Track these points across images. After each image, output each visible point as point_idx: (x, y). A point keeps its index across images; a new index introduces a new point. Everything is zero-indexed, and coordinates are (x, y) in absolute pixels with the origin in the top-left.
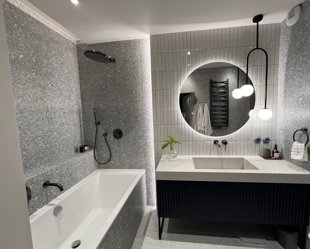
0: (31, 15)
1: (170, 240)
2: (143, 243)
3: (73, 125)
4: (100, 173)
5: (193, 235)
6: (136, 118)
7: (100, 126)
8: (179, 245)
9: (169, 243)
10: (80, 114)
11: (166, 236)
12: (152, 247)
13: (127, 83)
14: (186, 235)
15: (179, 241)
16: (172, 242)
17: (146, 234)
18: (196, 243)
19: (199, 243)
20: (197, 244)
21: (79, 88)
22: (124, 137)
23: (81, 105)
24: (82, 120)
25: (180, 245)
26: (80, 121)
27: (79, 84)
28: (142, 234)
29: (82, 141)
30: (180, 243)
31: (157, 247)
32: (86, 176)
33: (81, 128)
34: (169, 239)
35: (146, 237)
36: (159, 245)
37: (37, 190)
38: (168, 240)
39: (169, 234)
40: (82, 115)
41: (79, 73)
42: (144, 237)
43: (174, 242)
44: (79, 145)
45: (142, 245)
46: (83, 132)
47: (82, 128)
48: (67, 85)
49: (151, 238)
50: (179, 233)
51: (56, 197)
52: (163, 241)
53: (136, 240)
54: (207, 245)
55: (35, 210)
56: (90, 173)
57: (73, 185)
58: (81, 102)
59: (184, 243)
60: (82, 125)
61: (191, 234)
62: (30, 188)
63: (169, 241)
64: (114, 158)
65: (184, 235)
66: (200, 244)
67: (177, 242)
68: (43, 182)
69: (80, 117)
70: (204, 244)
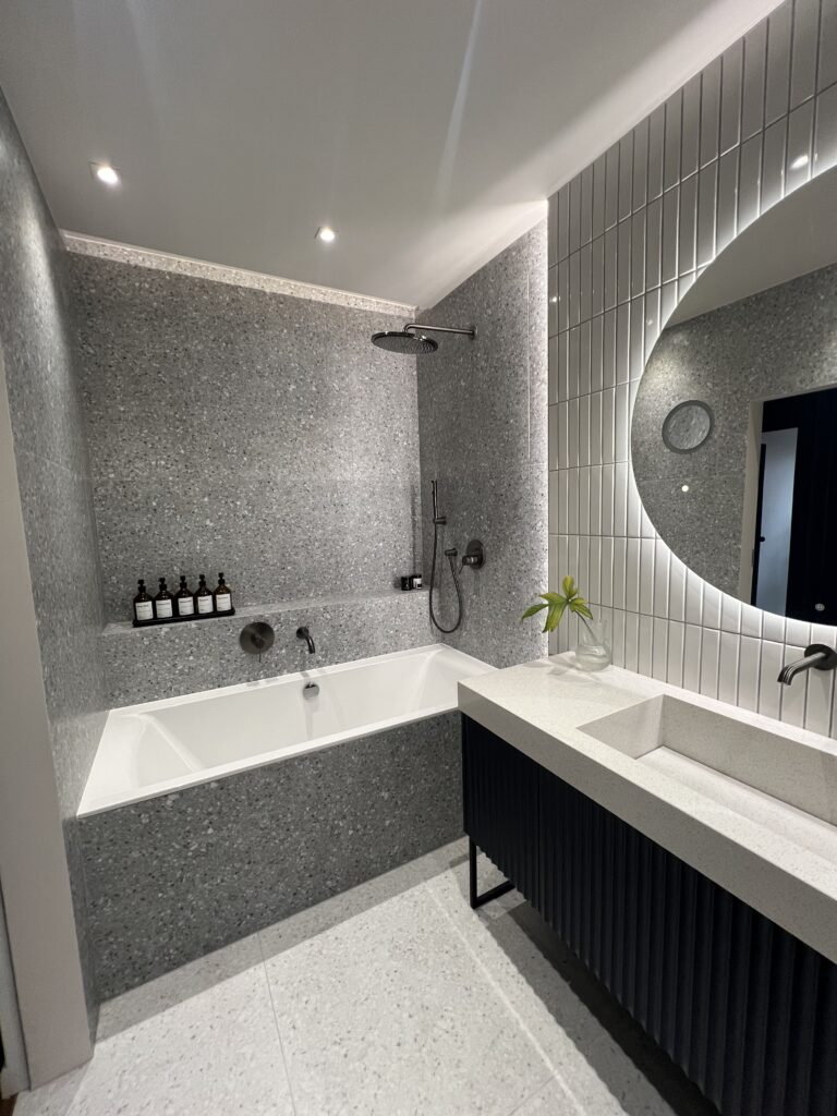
0: (313, 298)
1: (494, 935)
2: (432, 877)
3: (392, 521)
4: (433, 653)
5: (576, 997)
6: (516, 507)
7: (446, 528)
8: (504, 971)
9: (484, 935)
10: (414, 495)
11: (497, 915)
12: (440, 905)
13: (498, 395)
14: (555, 974)
15: (515, 961)
16: (493, 943)
17: (456, 868)
18: (560, 1022)
19: (569, 1035)
20: (561, 1030)
21: (417, 429)
22: (489, 566)
23: (419, 473)
24: (419, 510)
25: (508, 973)
26: (414, 513)
27: (417, 420)
28: (450, 859)
29: (414, 563)
30: (513, 969)
31: (447, 915)
32: (400, 650)
33: (414, 530)
34: (495, 930)
35: (450, 873)
36: (456, 915)
37: (285, 636)
38: (488, 928)
39: (510, 920)
40: (419, 498)
41: (418, 392)
42: (446, 869)
43: (499, 948)
44: (406, 573)
45: (425, 879)
46: (419, 541)
47: (419, 533)
48: (382, 427)
49: (457, 885)
50: (540, 946)
51: (321, 666)
52: (475, 917)
53: (428, 860)
54: (592, 1073)
55: (280, 672)
56: (413, 646)
57: (363, 657)
58: (418, 466)
59: (523, 979)
60: (419, 525)
61: (571, 986)
62: (275, 629)
63: (489, 934)
64: (468, 624)
65: (547, 964)
66: (570, 1043)
67: (507, 959)
68: (297, 628)
69: (413, 502)
70: (581, 1058)
